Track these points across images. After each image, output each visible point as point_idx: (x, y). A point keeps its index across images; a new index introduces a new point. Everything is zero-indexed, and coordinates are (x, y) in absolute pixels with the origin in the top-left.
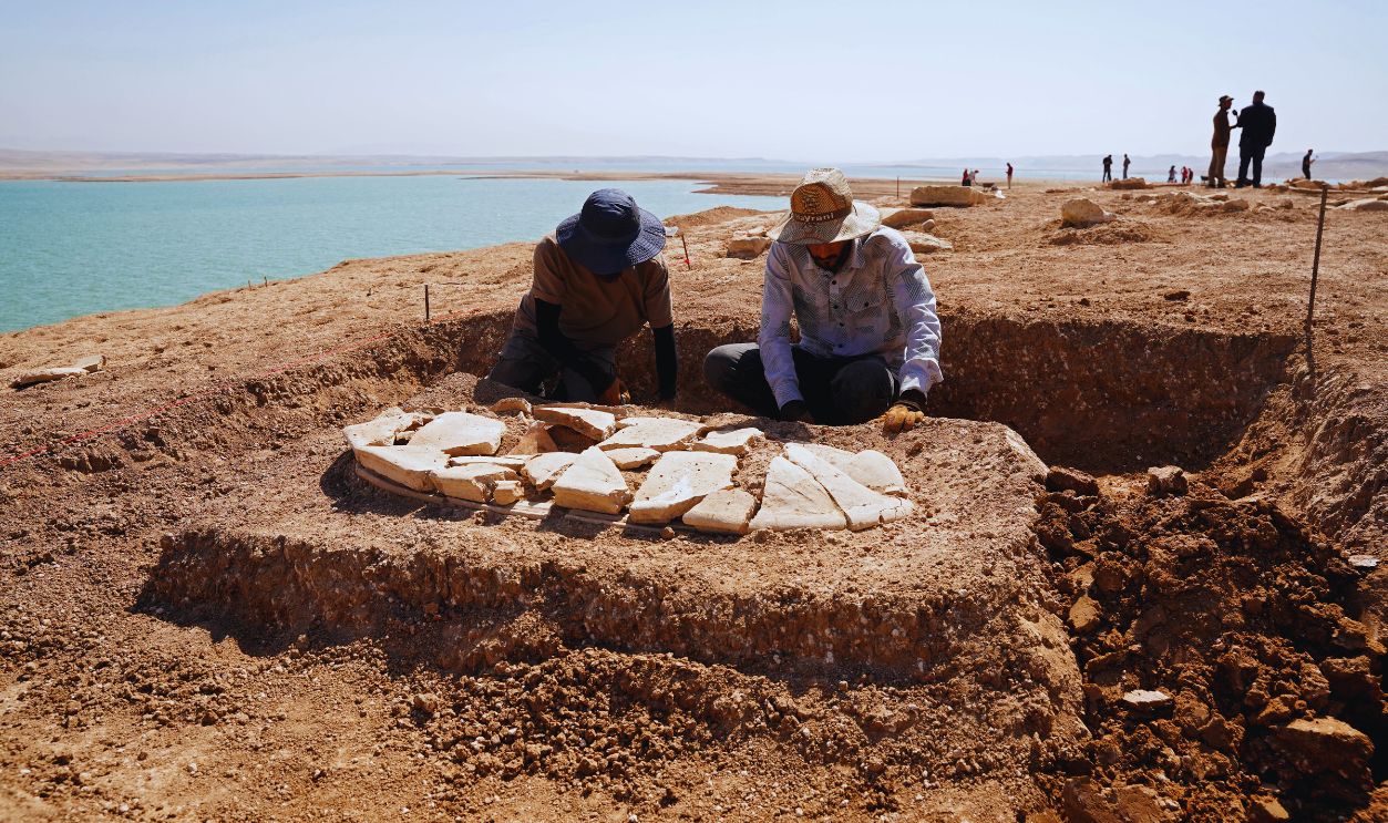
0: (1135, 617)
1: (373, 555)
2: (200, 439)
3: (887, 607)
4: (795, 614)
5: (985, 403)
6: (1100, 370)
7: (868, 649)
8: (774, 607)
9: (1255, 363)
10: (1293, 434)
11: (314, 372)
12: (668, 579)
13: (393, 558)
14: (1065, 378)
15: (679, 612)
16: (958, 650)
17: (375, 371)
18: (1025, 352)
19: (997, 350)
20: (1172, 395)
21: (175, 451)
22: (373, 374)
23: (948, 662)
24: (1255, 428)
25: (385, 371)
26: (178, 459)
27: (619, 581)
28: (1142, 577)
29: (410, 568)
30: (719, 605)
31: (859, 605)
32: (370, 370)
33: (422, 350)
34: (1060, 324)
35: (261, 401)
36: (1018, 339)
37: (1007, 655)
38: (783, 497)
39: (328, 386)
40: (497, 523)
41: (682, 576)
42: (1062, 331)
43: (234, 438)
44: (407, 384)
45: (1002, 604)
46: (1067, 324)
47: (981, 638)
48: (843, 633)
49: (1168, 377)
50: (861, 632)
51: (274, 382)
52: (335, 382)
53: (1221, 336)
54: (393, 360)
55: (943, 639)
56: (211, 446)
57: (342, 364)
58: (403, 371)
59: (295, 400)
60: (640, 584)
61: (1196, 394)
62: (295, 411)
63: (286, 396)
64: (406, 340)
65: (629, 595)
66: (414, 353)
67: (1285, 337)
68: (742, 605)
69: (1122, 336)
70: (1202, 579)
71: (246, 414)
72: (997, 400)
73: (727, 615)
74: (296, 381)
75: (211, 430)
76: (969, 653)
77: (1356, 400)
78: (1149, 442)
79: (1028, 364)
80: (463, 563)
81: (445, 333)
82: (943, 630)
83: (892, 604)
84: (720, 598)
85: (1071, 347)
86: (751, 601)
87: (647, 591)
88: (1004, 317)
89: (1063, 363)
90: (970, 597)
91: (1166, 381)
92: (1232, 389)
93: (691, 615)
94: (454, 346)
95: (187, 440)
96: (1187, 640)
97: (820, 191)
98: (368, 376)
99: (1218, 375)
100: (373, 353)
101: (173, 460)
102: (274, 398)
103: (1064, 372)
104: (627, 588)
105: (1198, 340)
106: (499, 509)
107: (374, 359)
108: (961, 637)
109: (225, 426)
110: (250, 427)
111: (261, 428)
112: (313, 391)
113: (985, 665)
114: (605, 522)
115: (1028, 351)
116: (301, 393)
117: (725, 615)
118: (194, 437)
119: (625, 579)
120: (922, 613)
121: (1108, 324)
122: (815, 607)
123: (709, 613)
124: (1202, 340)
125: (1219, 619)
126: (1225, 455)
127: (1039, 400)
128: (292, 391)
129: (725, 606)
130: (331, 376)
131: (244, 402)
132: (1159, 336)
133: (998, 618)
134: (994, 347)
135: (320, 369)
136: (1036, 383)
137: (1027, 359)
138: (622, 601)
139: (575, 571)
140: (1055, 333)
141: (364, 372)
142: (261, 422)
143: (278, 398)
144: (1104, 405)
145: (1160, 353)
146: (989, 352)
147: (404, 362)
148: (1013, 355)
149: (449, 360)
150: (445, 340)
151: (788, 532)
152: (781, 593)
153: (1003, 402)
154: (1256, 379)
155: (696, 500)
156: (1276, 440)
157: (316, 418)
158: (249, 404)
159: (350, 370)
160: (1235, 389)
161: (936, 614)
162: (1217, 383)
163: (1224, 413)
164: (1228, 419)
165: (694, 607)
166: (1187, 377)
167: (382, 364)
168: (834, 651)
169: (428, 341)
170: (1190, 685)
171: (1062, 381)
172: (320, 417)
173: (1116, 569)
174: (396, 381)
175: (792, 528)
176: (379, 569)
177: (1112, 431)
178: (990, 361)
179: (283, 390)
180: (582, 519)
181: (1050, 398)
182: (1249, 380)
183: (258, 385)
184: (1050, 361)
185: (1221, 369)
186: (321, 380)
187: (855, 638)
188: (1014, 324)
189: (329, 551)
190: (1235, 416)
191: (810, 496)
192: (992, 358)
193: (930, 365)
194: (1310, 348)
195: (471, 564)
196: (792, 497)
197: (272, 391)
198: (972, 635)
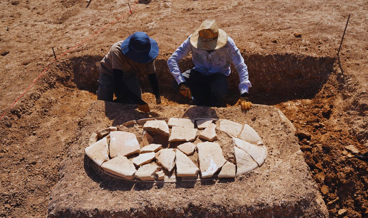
0: (336, 189)
1: (132, 210)
2: (8, 141)
3: (287, 205)
4: (264, 209)
5: (252, 79)
6: (285, 69)
7: (282, 214)
8: (258, 208)
9: (325, 65)
10: (338, 92)
11: (31, 97)
12: (225, 203)
13: (138, 209)
14: (275, 71)
15: (231, 212)
16: (305, 212)
17: (48, 87)
18: (264, 64)
19: (256, 64)
20: (303, 75)
21: (2, 150)
22: (48, 89)
23: (303, 215)
24: (325, 86)
25: (51, 86)
26: (5, 153)
27: (212, 206)
28: (337, 178)
29: (145, 211)
30: (242, 209)
31: (280, 205)
32: (47, 87)
33: (60, 74)
34: (274, 55)
35: (19, 117)
36: (262, 60)
37: (316, 212)
38: (241, 163)
39: (37, 100)
40: (162, 187)
41: (229, 201)
42: (275, 57)
43: (17, 134)
44: (60, 88)
45: (313, 198)
46: (276, 55)
47: (309, 208)
48: (276, 211)
49: (302, 69)
50: (281, 211)
51: (20, 108)
52: (39, 98)
53: (317, 58)
54: (53, 81)
55: (301, 210)
56: (12, 142)
57: (37, 89)
58: (57, 84)
59: (30, 111)
60: (219, 206)
61: (309, 74)
62: (32, 115)
63: (26, 111)
64: (54, 72)
65: (217, 210)
66: (58, 76)
67: (333, 58)
68: (249, 209)
69: (290, 58)
70: (351, 179)
71: (16, 123)
72: (256, 78)
73: (245, 211)
74: (27, 104)
75: (9, 136)
76: (307, 213)
77: (362, 95)
78: (298, 89)
79: (265, 67)
80: (163, 208)
81: (66, 65)
82: (300, 208)
83: (288, 204)
84: (242, 207)
85: (277, 62)
86: (251, 207)
87: (221, 208)
88: (258, 54)
89: (274, 66)
90: (306, 199)
91: (302, 71)
92: (319, 73)
93: (235, 212)
94: (71, 69)
95: (4, 144)
96: (348, 195)
97: (209, 31)
98: (47, 90)
99: (315, 69)
100: (45, 80)
101: (3, 153)
102: (23, 114)
103: (274, 69)
104: (215, 208)
105: (311, 59)
106: (160, 182)
107: (46, 82)
108: (305, 209)
109: (12, 132)
110: (20, 128)
111: (24, 127)
112: (34, 105)
113: (311, 215)
114: (194, 180)
115: (265, 64)
116: (30, 108)
117: (244, 211)
118: (6, 142)
119: (214, 205)
120: (296, 205)
121: (287, 54)
122: (269, 207)
123: (240, 211)
124: (312, 59)
125: (355, 188)
126: (318, 93)
127: (268, 78)
128: (28, 108)
129: (244, 209)
130: (36, 96)
131: (14, 120)
132: (301, 58)
133: (312, 202)
134: (255, 63)
135: (32, 95)
136: (267, 73)
137: (265, 66)
138: (216, 212)
139: (199, 206)
140: (273, 58)
141: (45, 89)
142: (23, 125)
143: (24, 113)
144: (285, 78)
145: (301, 63)
146: (254, 64)
147: (57, 80)
148: (261, 65)
149: (71, 75)
150: (67, 68)
151: (246, 174)
152: (259, 203)
153: (258, 79)
154: (325, 70)
155: (220, 170)
156: (333, 93)
157: (39, 114)
158: (16, 119)
159: (41, 90)
160: (320, 73)
161: (299, 204)
162: (315, 71)
163: (316, 79)
164: (317, 81)
165: (235, 210)
166: (308, 70)
167: (50, 84)
168: (274, 216)
169: (61, 70)
170: (350, 206)
171: (274, 72)
172: (40, 113)
173: (331, 177)
174: (56, 88)
175: (247, 172)
176: (135, 213)
177: (288, 86)
178: (254, 67)
179: (24, 109)
180: (188, 181)
181: (271, 77)
182: (323, 70)
183: (15, 111)
184: (271, 66)
185: (316, 67)
186: (34, 99)
187: (279, 212)
188: (261, 56)
189: (116, 212)
190: (319, 80)
191: (248, 160)
192: (255, 66)
193: (248, 84)
194: (339, 62)
195: (166, 208)
196: (244, 162)
197: (21, 111)
198: (307, 208)
